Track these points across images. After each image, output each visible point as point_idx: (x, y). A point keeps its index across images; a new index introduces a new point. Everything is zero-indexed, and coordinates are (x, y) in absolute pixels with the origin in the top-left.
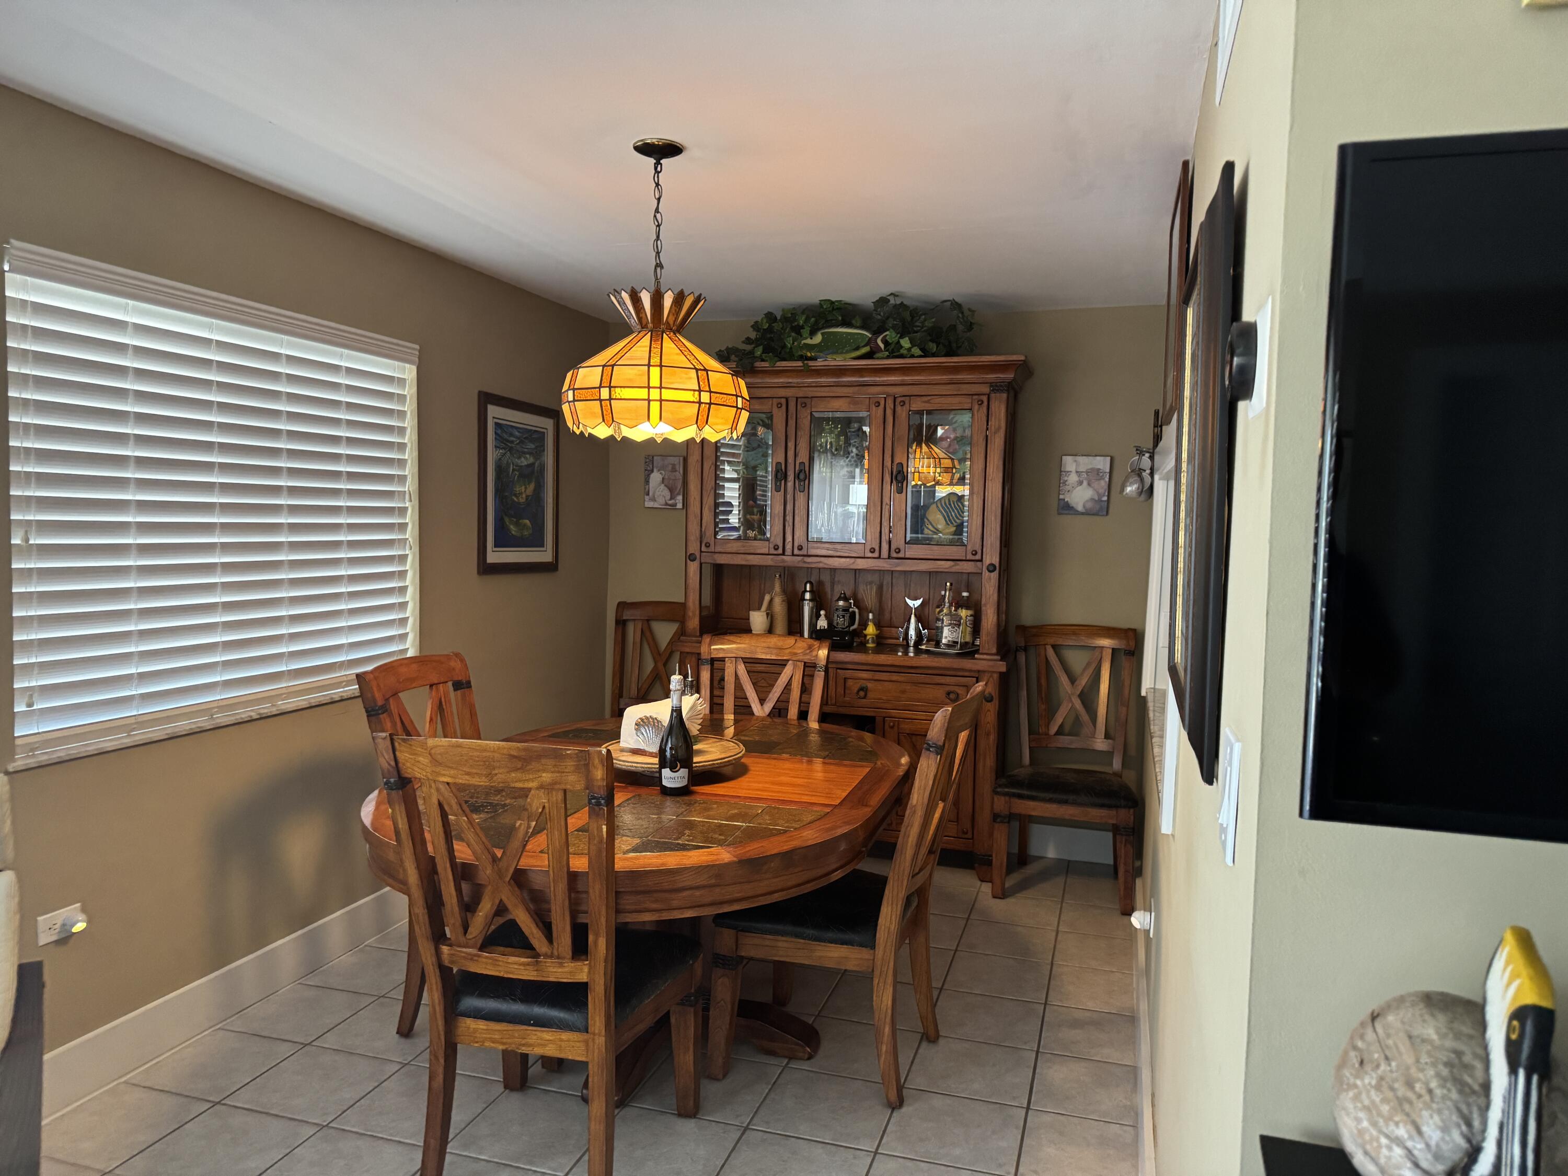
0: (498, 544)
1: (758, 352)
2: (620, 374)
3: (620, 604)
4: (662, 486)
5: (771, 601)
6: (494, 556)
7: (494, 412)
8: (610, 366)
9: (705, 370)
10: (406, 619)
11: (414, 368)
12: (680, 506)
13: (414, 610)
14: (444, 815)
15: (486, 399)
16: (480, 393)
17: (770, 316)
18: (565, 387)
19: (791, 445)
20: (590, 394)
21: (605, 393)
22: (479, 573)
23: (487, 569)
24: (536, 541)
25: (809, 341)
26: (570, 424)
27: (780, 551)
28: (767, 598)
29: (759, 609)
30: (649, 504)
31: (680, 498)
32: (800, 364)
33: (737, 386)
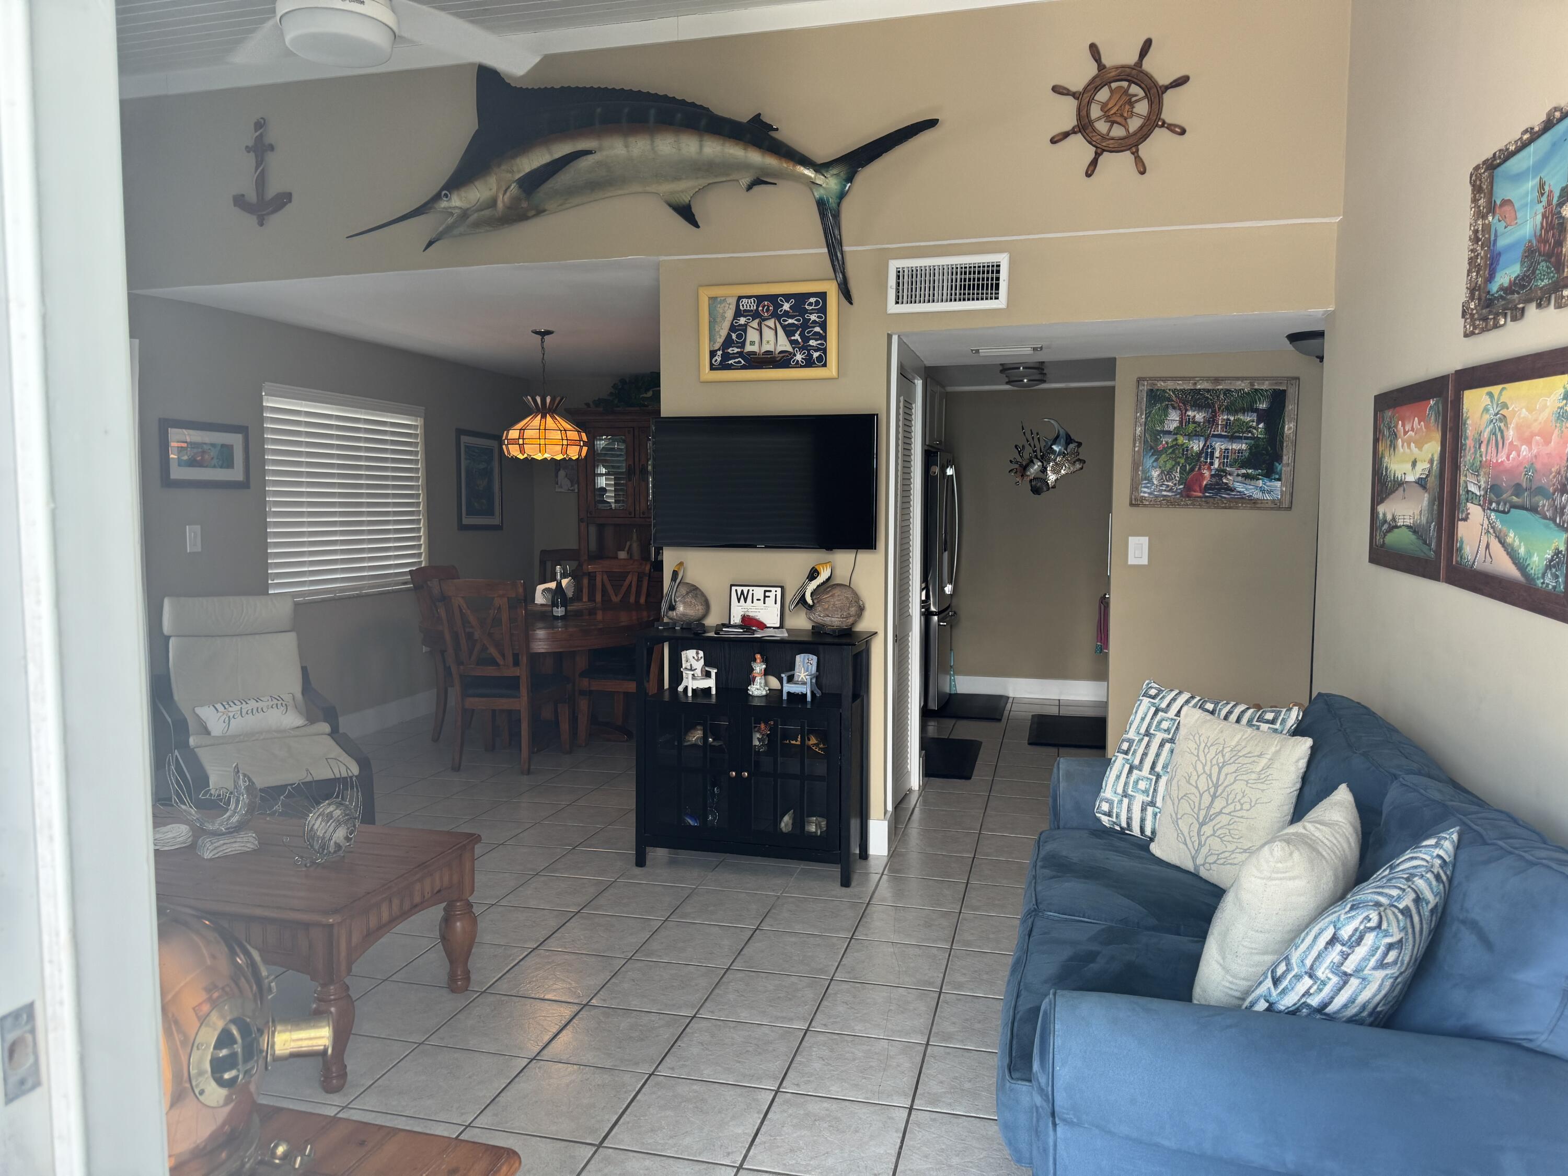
0: (469, 513)
1: (616, 401)
2: (528, 433)
3: (542, 551)
4: (566, 479)
5: (630, 546)
6: (466, 521)
7: (465, 439)
8: (522, 430)
9: (565, 430)
10: (421, 553)
11: (422, 420)
12: (576, 491)
13: (425, 548)
14: (461, 610)
15: (460, 432)
16: (457, 430)
17: (623, 381)
18: (504, 438)
19: (637, 454)
20: (514, 442)
21: (521, 441)
22: (458, 529)
23: (463, 527)
24: (490, 512)
25: (645, 395)
26: (506, 454)
27: (633, 516)
28: (628, 544)
29: (623, 550)
30: (558, 490)
31: (576, 486)
32: (638, 408)
33: (580, 436)
